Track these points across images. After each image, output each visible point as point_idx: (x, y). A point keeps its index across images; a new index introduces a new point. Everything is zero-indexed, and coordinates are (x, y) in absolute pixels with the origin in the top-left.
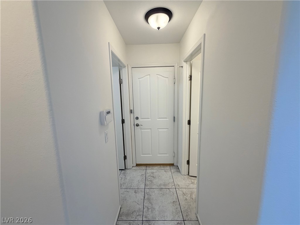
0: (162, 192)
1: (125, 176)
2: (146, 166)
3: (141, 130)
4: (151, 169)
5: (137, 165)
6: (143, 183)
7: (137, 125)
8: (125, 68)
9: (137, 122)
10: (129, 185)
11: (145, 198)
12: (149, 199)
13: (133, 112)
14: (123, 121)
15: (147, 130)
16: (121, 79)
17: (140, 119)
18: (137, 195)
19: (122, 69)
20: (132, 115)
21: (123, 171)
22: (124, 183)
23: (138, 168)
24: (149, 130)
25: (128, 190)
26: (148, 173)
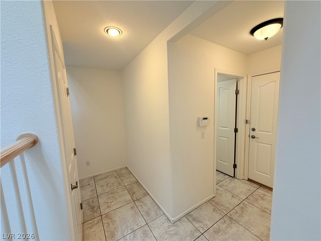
0: (262, 213)
1: (231, 182)
2: (261, 186)
3: (258, 143)
4: (264, 190)
5: (249, 180)
6: (246, 195)
7: (253, 137)
8: (243, 79)
9: (252, 133)
10: (230, 189)
11: (239, 205)
12: (242, 208)
13: (249, 122)
14: (236, 130)
15: (266, 144)
16: (238, 89)
17: (257, 131)
18: (233, 199)
19: (239, 80)
20: (248, 125)
21: (231, 178)
22: (226, 186)
23: (249, 183)
24: (269, 146)
25: (227, 192)
26: (257, 192)
